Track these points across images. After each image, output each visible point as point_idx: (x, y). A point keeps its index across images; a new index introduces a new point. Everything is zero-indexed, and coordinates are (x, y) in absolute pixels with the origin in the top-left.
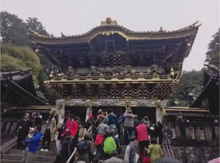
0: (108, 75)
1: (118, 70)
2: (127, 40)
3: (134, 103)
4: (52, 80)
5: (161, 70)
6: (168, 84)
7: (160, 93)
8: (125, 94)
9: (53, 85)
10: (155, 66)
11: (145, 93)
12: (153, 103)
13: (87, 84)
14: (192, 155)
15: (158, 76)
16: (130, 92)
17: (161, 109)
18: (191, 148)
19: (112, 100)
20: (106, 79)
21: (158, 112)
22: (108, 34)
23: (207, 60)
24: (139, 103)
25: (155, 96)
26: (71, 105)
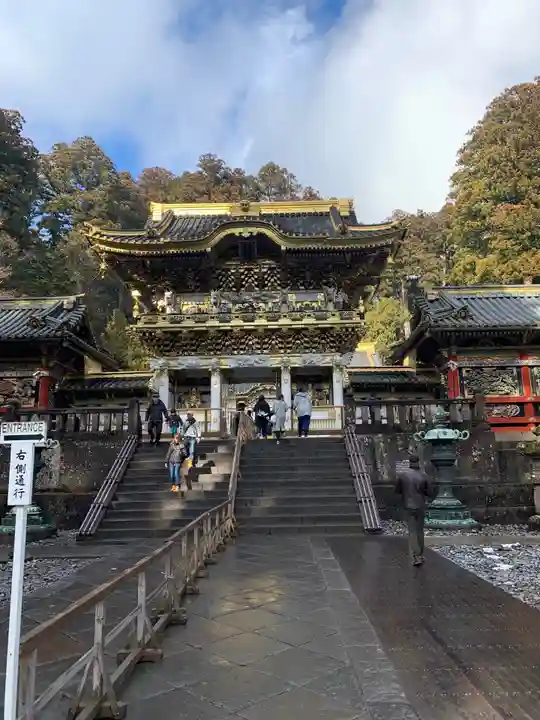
0: (249, 312)
1: (263, 298)
2: (283, 248)
3: (297, 361)
4: (140, 325)
5: (342, 297)
6: (353, 329)
7: (340, 342)
8: (280, 345)
9: (144, 334)
10: (331, 290)
11: (315, 342)
12: (328, 359)
13: (212, 330)
14: (382, 444)
15: (337, 314)
16: (288, 343)
17: (341, 370)
18: (380, 435)
19: (256, 358)
20: (245, 321)
21: (336, 376)
22: (246, 235)
23: (452, 195)
24: (304, 361)
25: (331, 347)
26: (180, 368)
